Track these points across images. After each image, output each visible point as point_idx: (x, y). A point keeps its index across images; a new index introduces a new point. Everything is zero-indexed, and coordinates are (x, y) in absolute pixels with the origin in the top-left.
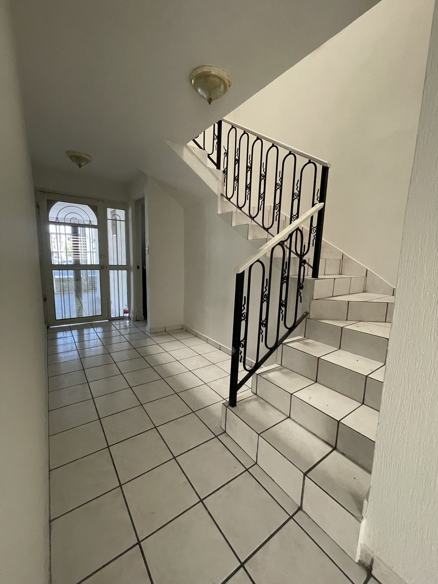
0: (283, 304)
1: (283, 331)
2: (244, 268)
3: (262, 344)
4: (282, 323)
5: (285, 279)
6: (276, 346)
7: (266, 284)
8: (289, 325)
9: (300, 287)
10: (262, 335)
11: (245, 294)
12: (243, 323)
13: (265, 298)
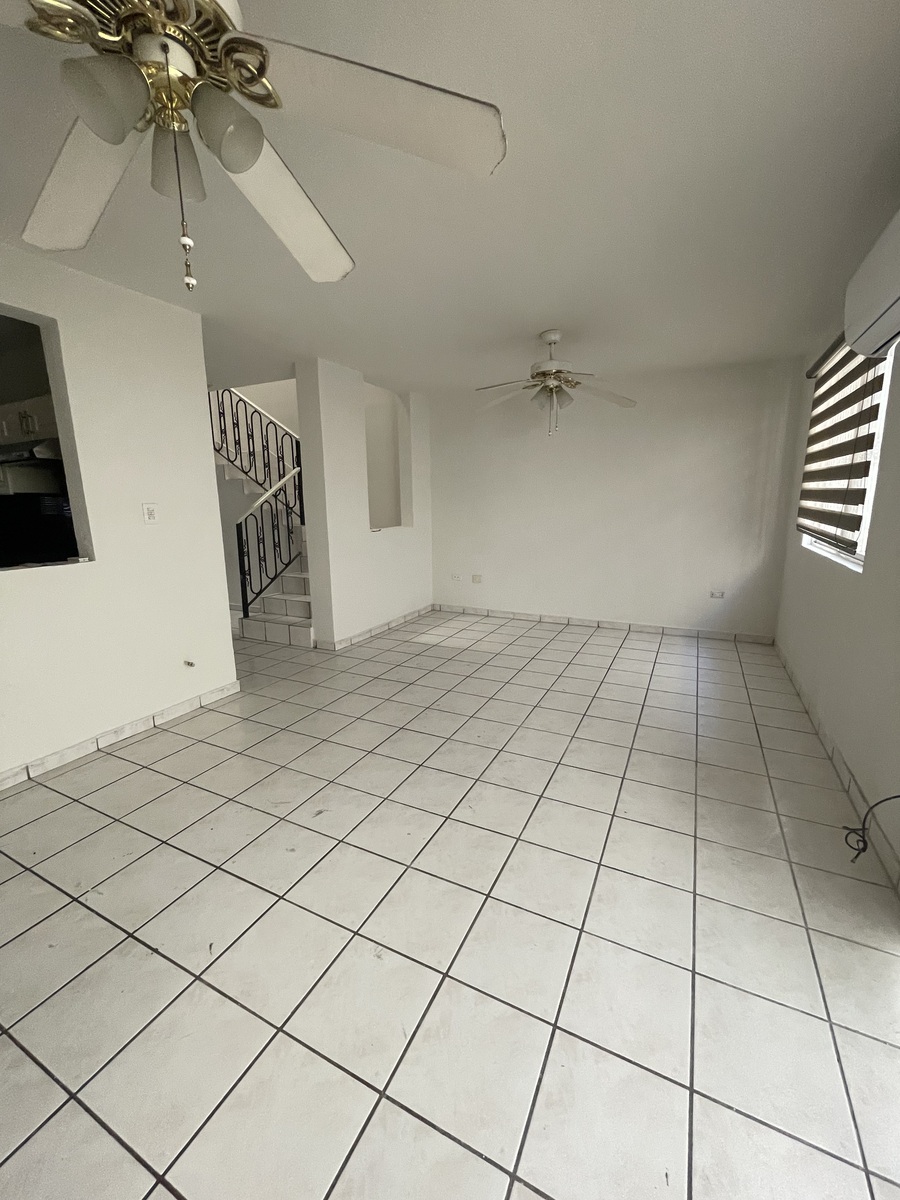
0: (277, 545)
1: (280, 567)
2: (241, 519)
3: (264, 575)
4: (278, 560)
5: (275, 527)
6: (276, 577)
7: (260, 530)
8: (286, 561)
9: (290, 532)
10: (262, 568)
11: (244, 538)
12: (246, 558)
13: (261, 540)
